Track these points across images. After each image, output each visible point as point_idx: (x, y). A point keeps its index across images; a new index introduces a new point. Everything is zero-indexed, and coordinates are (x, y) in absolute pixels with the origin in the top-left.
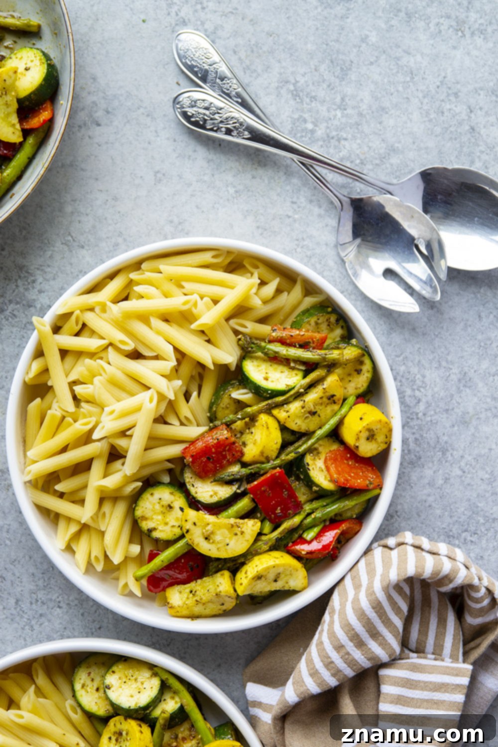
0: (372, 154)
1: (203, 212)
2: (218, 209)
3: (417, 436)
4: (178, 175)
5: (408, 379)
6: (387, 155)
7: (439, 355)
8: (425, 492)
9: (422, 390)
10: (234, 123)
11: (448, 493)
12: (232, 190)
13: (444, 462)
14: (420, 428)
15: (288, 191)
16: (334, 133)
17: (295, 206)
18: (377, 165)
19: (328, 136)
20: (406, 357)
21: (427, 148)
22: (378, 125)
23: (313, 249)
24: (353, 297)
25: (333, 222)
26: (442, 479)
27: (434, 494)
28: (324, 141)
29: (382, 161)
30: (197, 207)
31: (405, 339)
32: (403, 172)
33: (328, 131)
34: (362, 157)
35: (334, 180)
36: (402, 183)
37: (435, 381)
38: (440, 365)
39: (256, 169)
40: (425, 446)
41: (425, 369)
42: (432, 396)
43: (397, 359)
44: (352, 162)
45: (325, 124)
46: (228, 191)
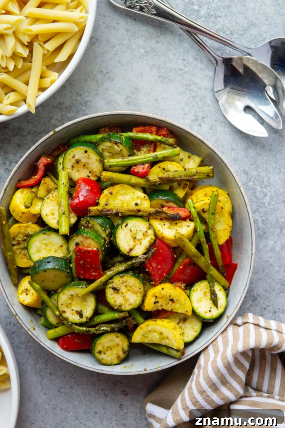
0: (238, 27)
1: (123, 65)
2: (133, 64)
3: (264, 218)
4: (106, 40)
5: (259, 180)
6: (248, 28)
7: (280, 165)
8: (268, 255)
9: (268, 187)
10: (145, 3)
11: (283, 256)
12: (142, 51)
13: (281, 236)
14: (266, 213)
15: (180, 52)
16: (213, 13)
17: (185, 62)
18: (241, 35)
19: (208, 15)
20: (258, 166)
21: (275, 24)
22: (243, 8)
23: (197, 92)
24: (223, 125)
25: (211, 74)
26: (280, 247)
27: (274, 257)
28: (206, 18)
29: (245, 32)
30: (119, 62)
31: (257, 154)
32: (258, 40)
33: (209, 11)
34: (232, 29)
35: (212, 45)
36: (258, 48)
37: (277, 182)
38: (280, 171)
39: (159, 36)
40: (269, 225)
41: (270, 174)
42: (275, 192)
43: (252, 167)
44: (224, 33)
45: (207, 6)
46: (140, 51)
